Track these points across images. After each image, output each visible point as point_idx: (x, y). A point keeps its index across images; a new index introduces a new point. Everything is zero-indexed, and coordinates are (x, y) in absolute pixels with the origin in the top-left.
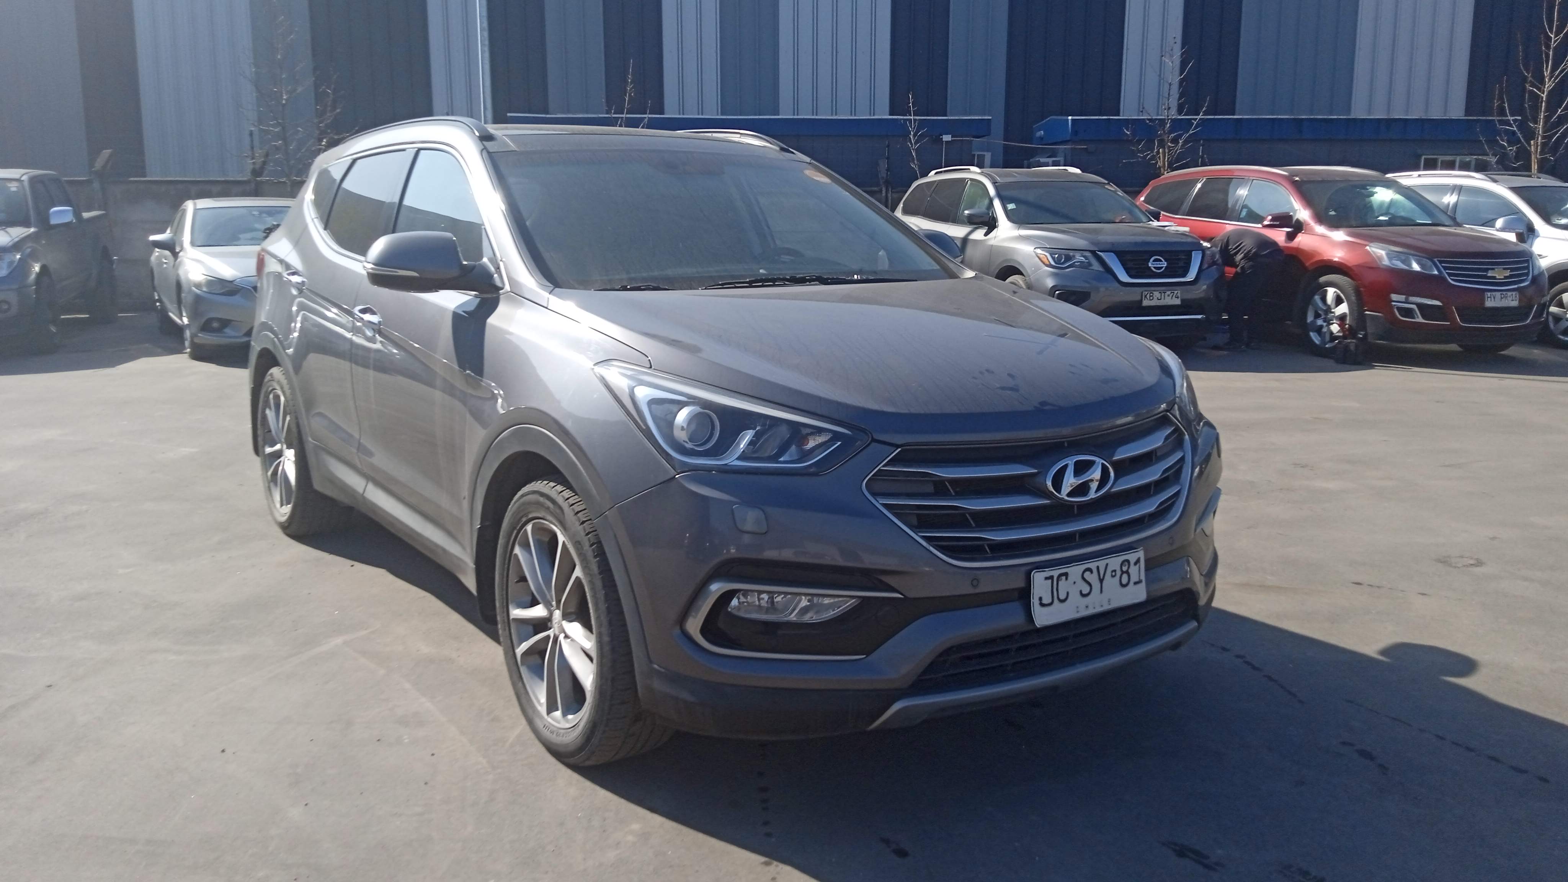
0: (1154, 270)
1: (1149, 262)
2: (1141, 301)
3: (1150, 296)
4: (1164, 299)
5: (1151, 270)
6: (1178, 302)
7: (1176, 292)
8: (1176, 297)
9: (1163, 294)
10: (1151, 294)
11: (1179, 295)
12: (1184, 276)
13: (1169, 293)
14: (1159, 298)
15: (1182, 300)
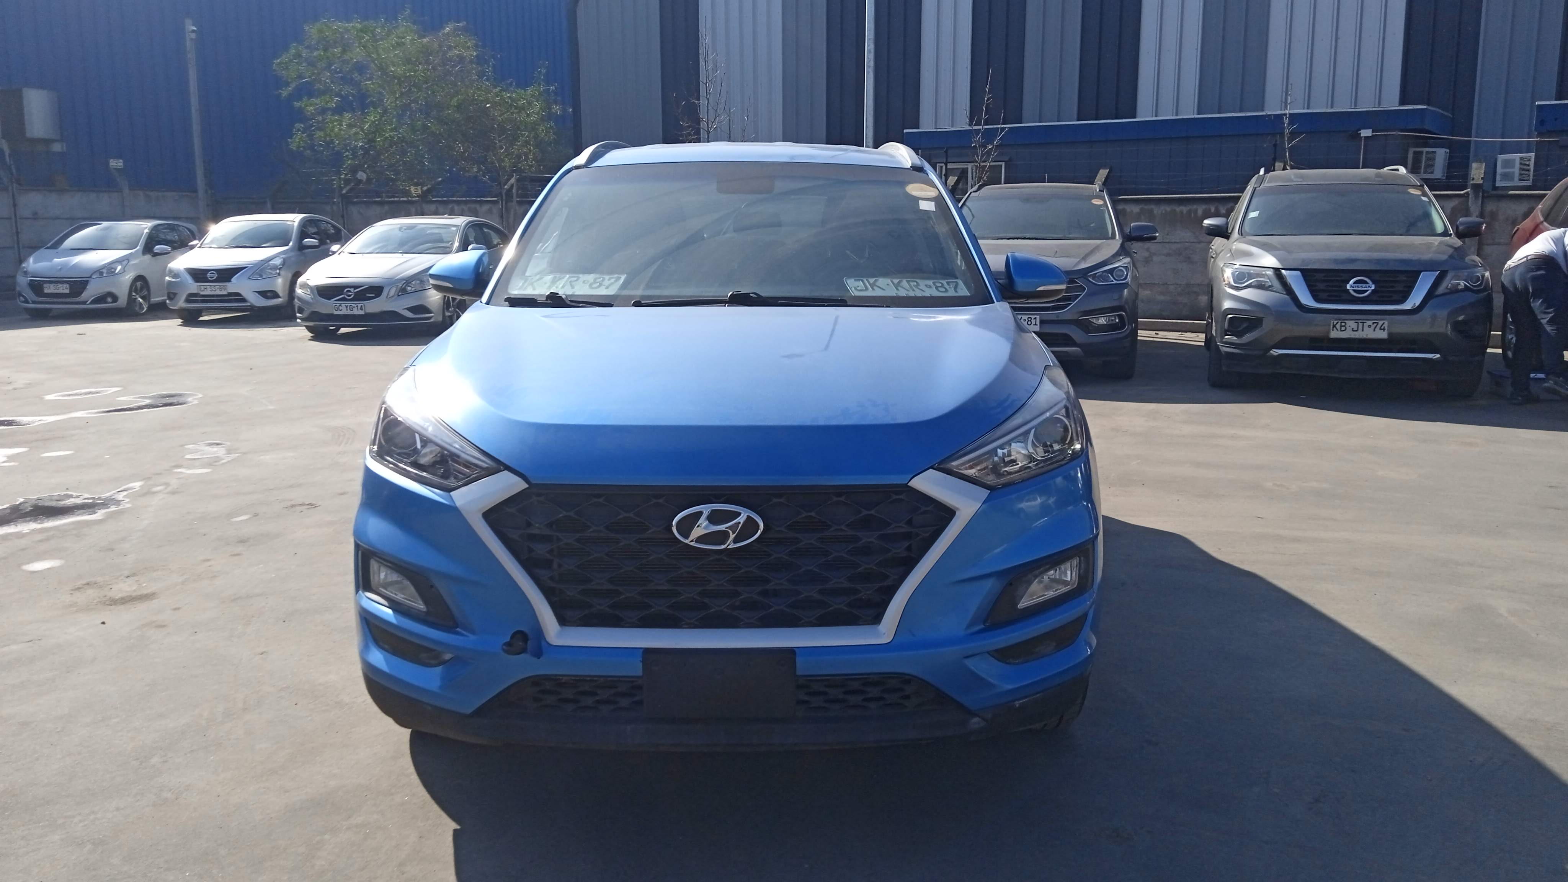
0: (1355, 294)
1: (1348, 283)
2: (1329, 332)
3: (1341, 326)
4: (1363, 330)
5: (1350, 293)
6: (1384, 335)
7: (1381, 323)
8: (1381, 329)
9: (1361, 325)
10: (1343, 324)
11: (1386, 325)
12: (1402, 301)
13: (1370, 323)
14: (1355, 329)
15: (1390, 334)
